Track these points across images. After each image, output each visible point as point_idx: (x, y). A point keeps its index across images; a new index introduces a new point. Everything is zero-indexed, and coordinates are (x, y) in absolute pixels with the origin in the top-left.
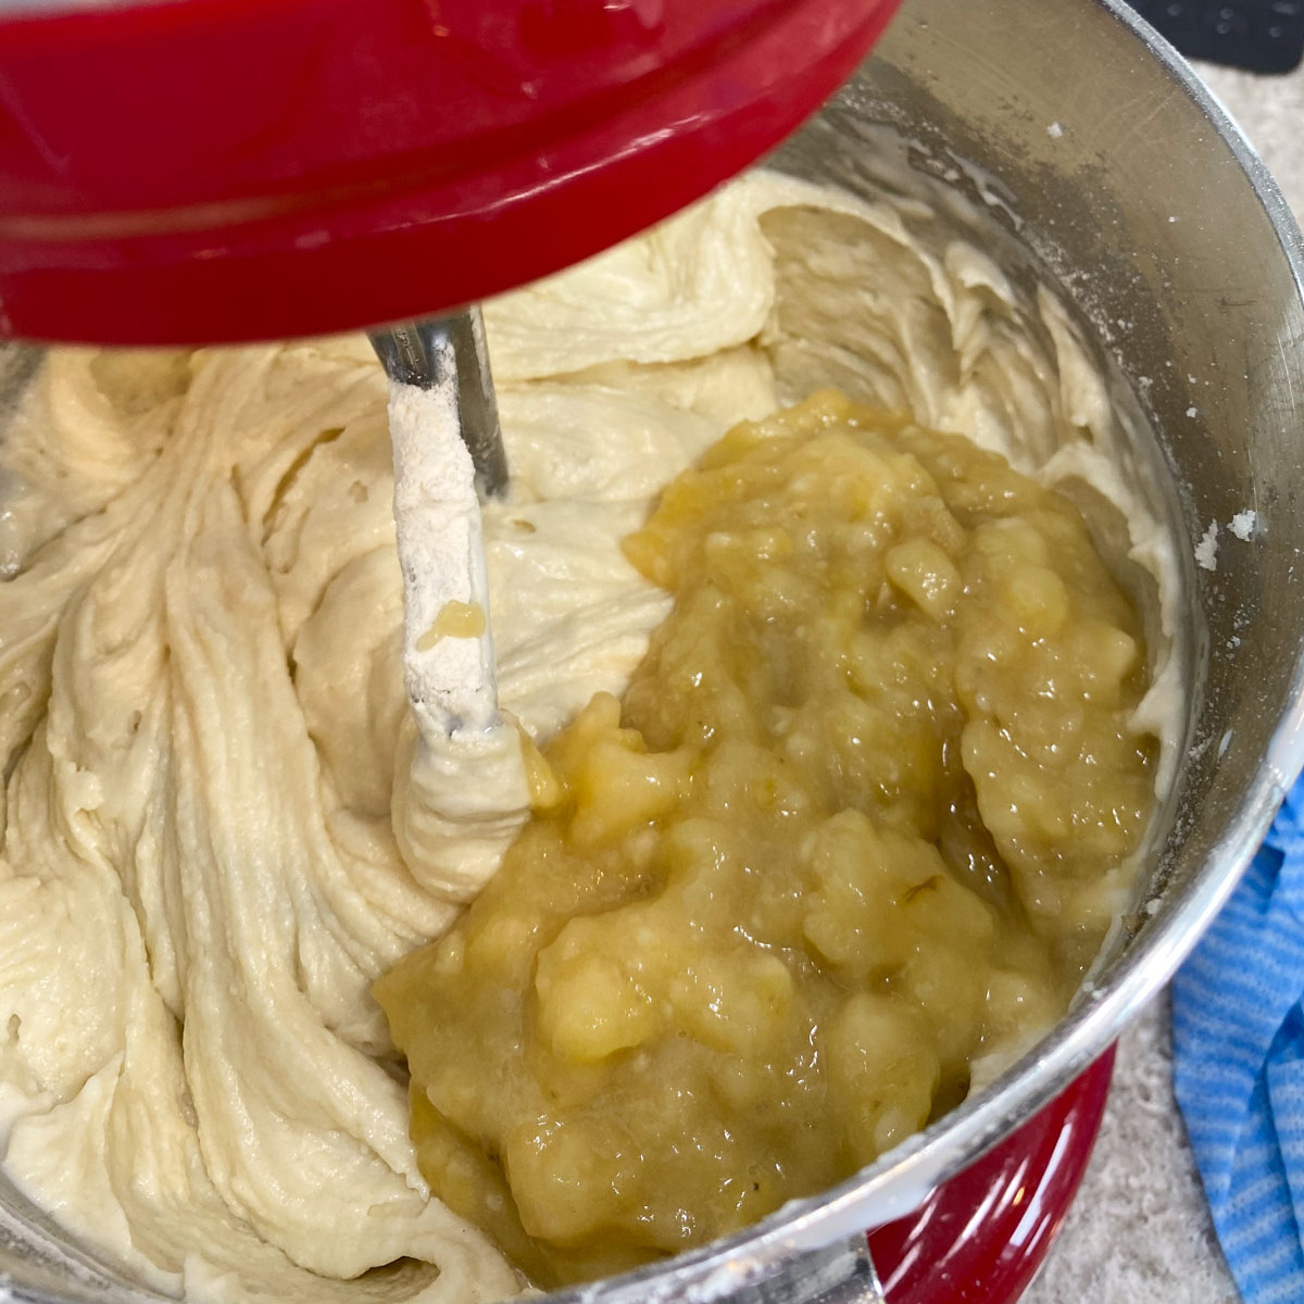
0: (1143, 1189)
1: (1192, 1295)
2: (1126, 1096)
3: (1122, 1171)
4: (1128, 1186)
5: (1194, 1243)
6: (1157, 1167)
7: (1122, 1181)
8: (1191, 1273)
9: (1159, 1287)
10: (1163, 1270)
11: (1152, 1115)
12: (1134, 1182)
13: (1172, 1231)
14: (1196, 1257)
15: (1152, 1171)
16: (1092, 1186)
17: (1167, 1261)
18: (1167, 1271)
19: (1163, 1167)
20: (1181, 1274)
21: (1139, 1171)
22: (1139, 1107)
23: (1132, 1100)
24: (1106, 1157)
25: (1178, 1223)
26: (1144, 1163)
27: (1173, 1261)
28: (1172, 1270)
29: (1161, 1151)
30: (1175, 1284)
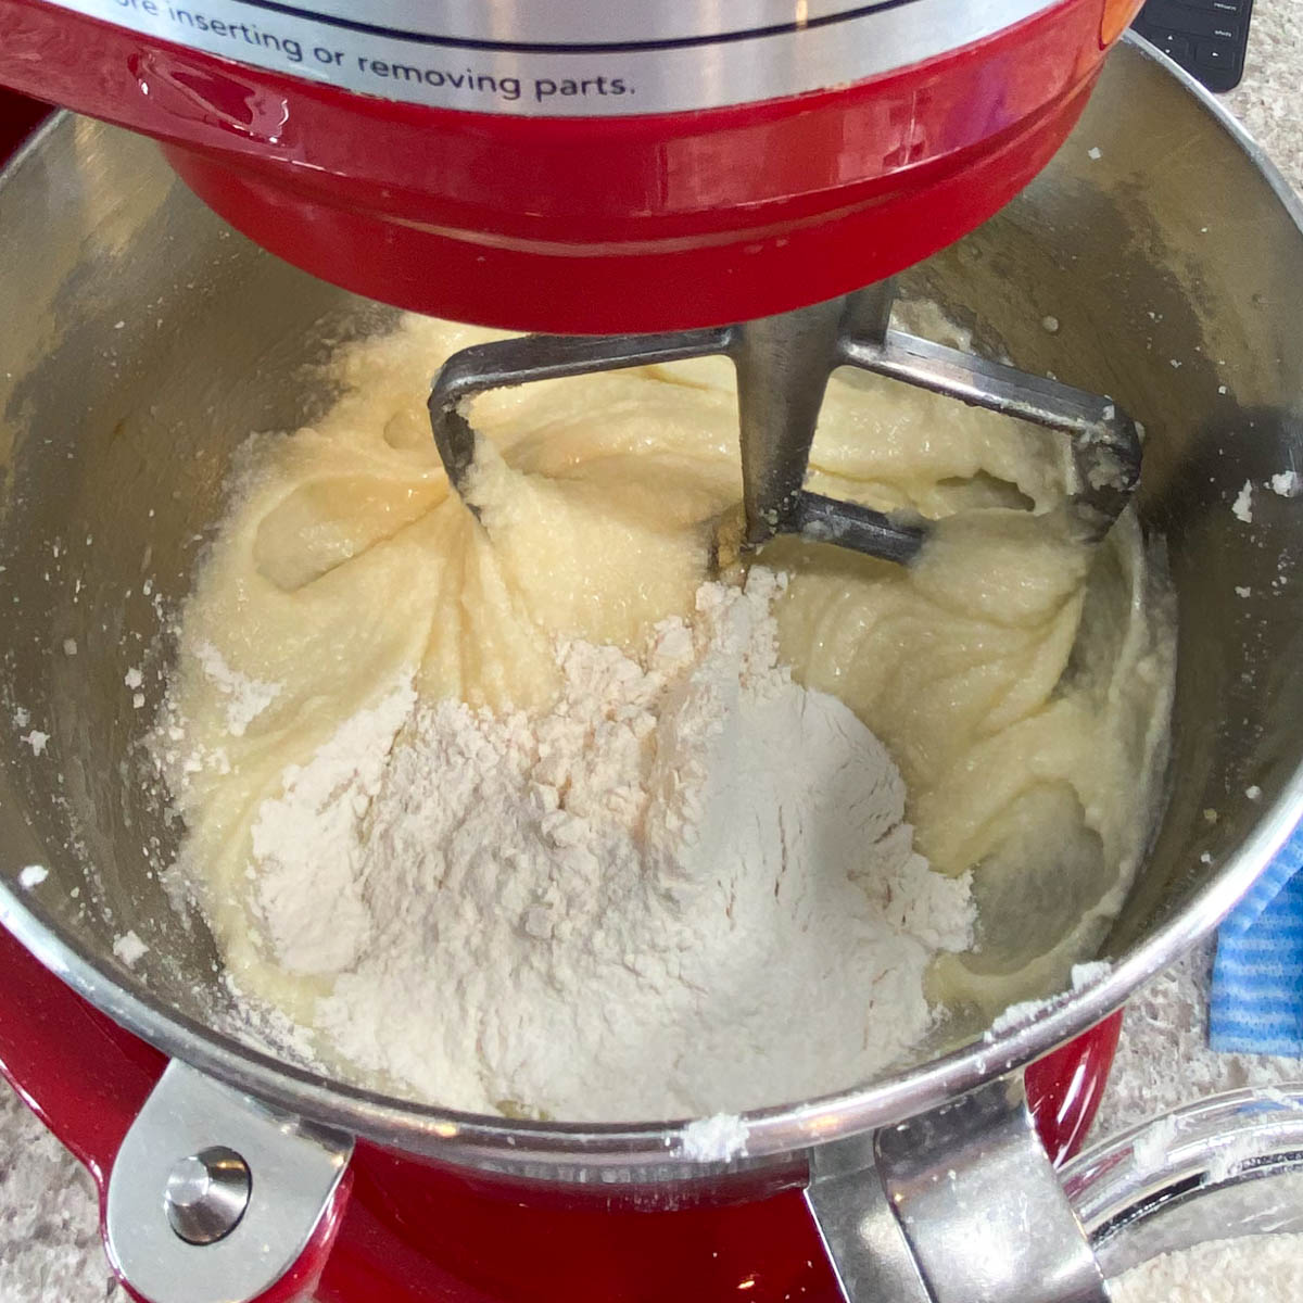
0: (1155, 1099)
2: (1136, 1015)
3: (1135, 1083)
4: (1141, 1097)
6: (1167, 1079)
7: (1137, 1093)
11: (1161, 1032)
12: (1146, 1093)
15: (1162, 1082)
16: (1109, 1097)
19: (1172, 1080)
21: (1150, 1084)
22: (1149, 1024)
23: (1141, 1019)
24: (1121, 1071)
26: (1155, 1076)
29: (1169, 1064)
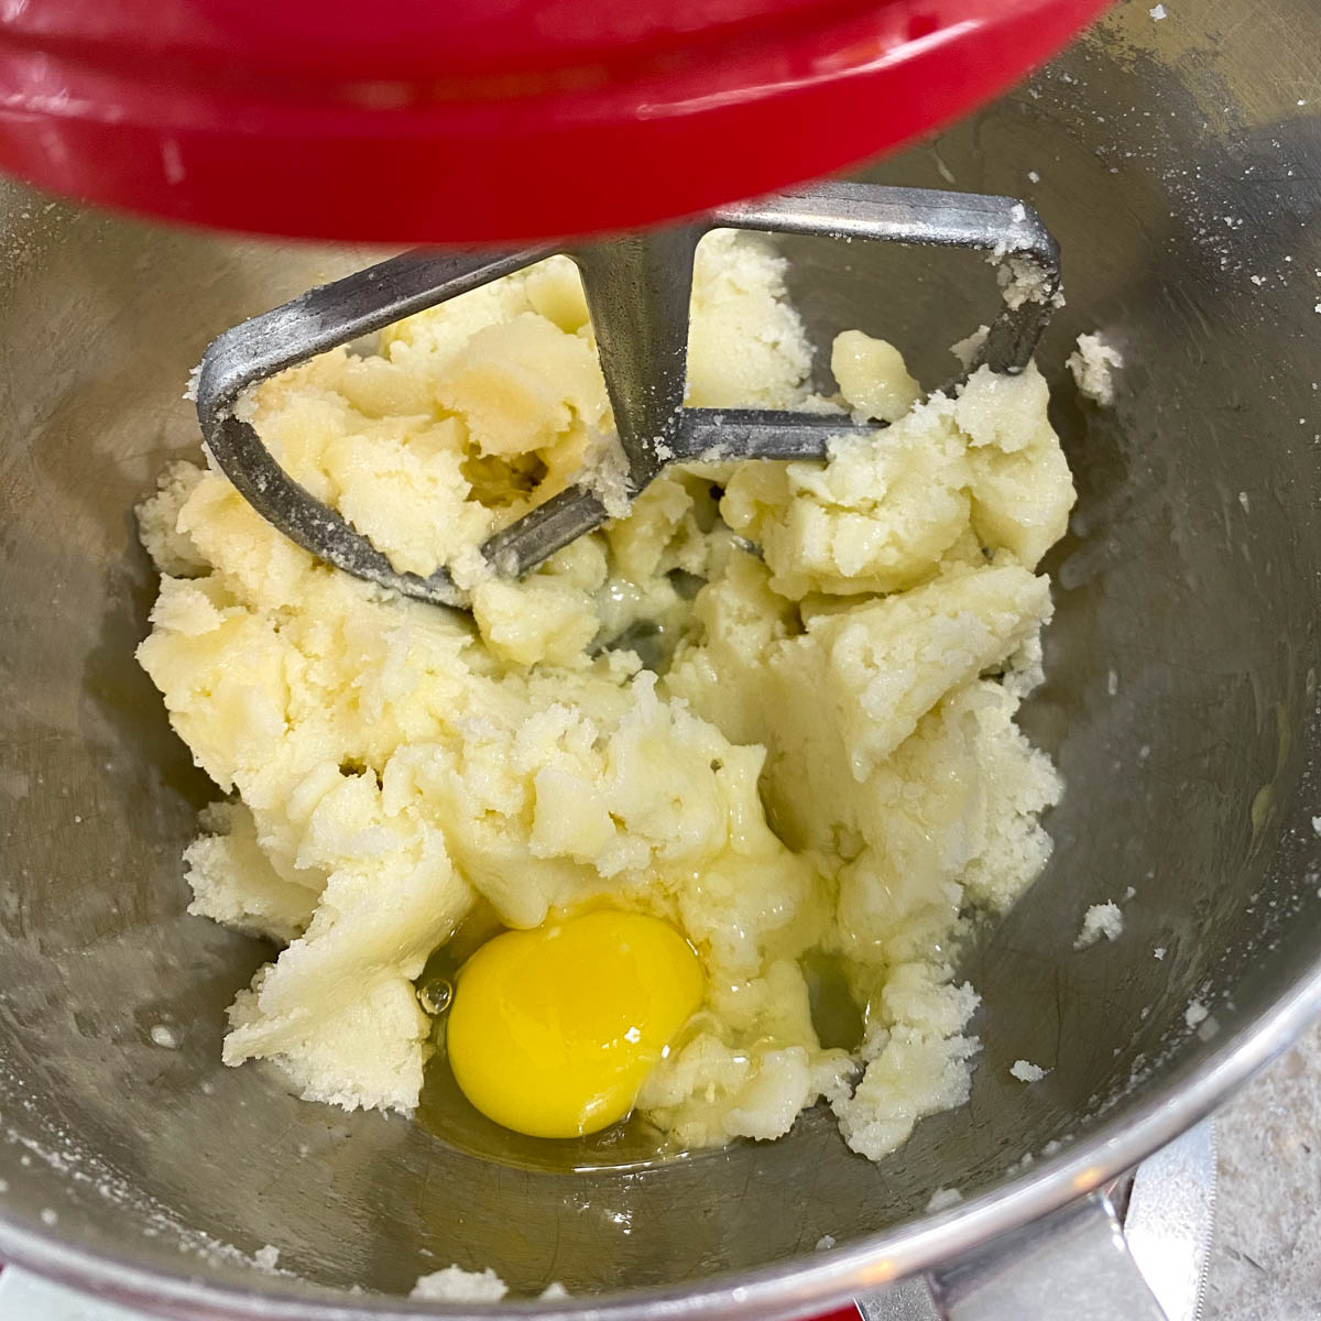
1: (1261, 1189)
5: (1260, 1141)
8: (1259, 1169)
9: (1229, 1186)
10: (1232, 1169)
13: (1238, 1132)
14: (1263, 1153)
17: (1235, 1161)
18: (1236, 1169)
20: (1250, 1170)
25: (1243, 1123)
27: (1241, 1159)
28: (1241, 1168)
30: (1244, 1181)
